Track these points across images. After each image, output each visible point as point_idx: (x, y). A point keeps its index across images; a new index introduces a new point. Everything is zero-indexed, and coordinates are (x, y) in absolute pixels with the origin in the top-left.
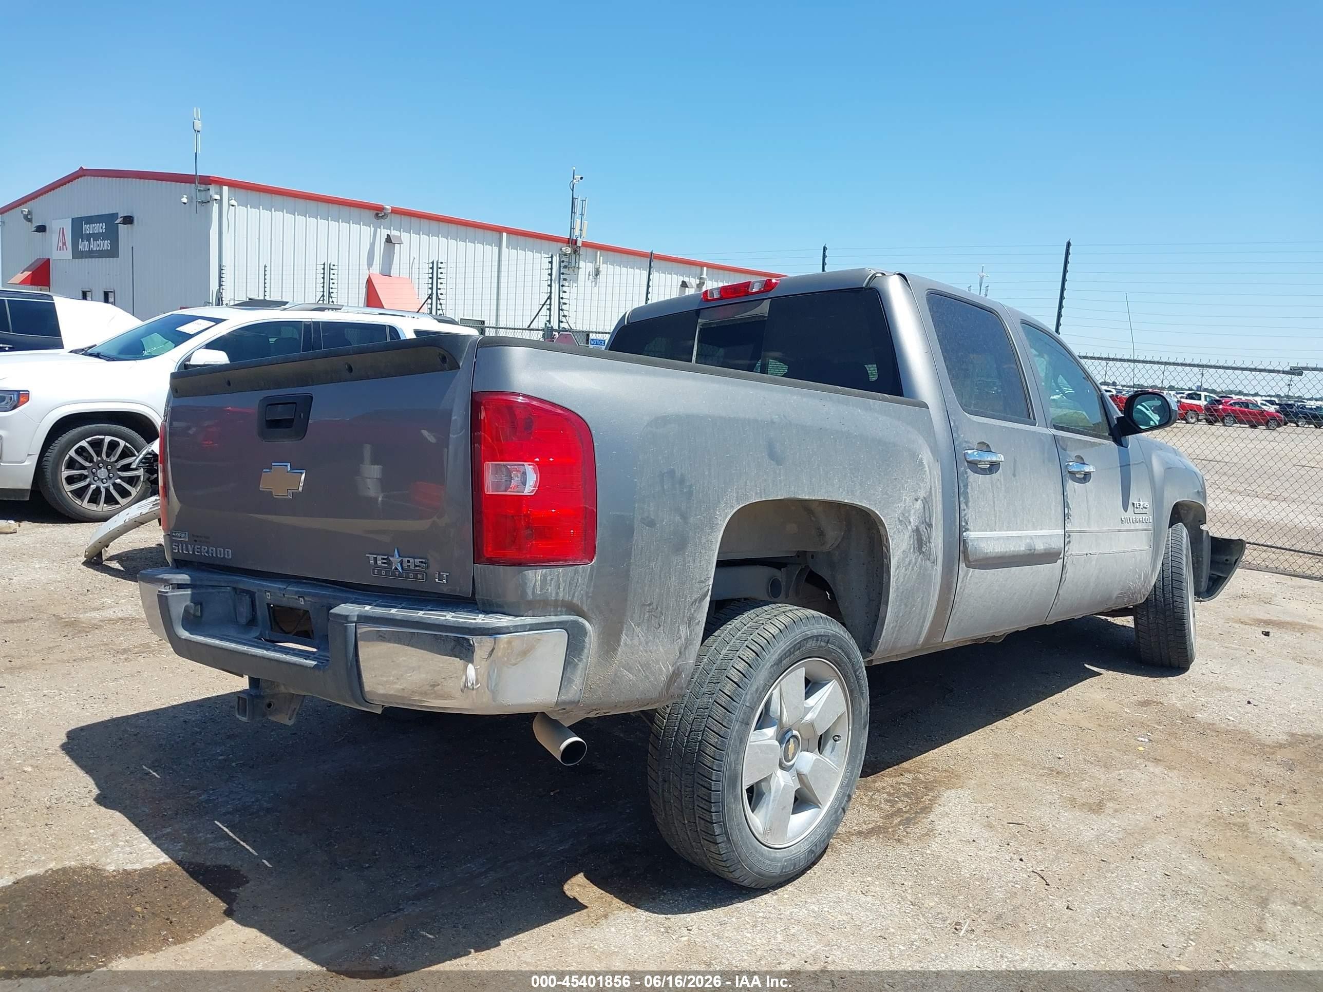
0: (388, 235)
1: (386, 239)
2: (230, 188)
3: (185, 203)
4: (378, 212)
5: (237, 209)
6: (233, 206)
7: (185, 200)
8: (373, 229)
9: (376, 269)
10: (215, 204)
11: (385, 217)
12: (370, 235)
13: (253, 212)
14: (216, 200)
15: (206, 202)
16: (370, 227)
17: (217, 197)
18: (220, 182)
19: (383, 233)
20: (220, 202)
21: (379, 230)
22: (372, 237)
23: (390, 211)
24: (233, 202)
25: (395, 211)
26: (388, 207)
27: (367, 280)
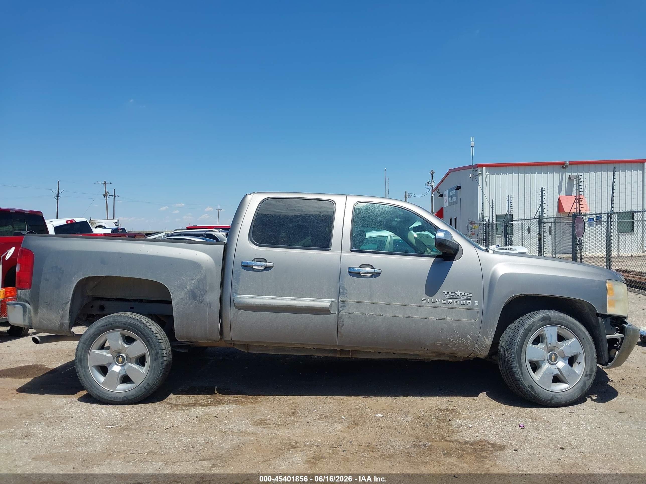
0: (569, 176)
1: (569, 178)
2: (487, 168)
3: (471, 177)
4: (563, 166)
5: (490, 176)
6: (488, 175)
7: (470, 176)
8: (561, 174)
9: (563, 193)
10: (480, 176)
11: (566, 167)
12: (560, 177)
13: (498, 176)
14: (480, 174)
15: (476, 176)
16: (559, 173)
17: (480, 173)
18: (482, 166)
19: (567, 175)
20: (482, 174)
21: (564, 174)
22: (560, 178)
23: (569, 164)
24: (488, 173)
25: (571, 163)
26: (567, 162)
27: (559, 199)
